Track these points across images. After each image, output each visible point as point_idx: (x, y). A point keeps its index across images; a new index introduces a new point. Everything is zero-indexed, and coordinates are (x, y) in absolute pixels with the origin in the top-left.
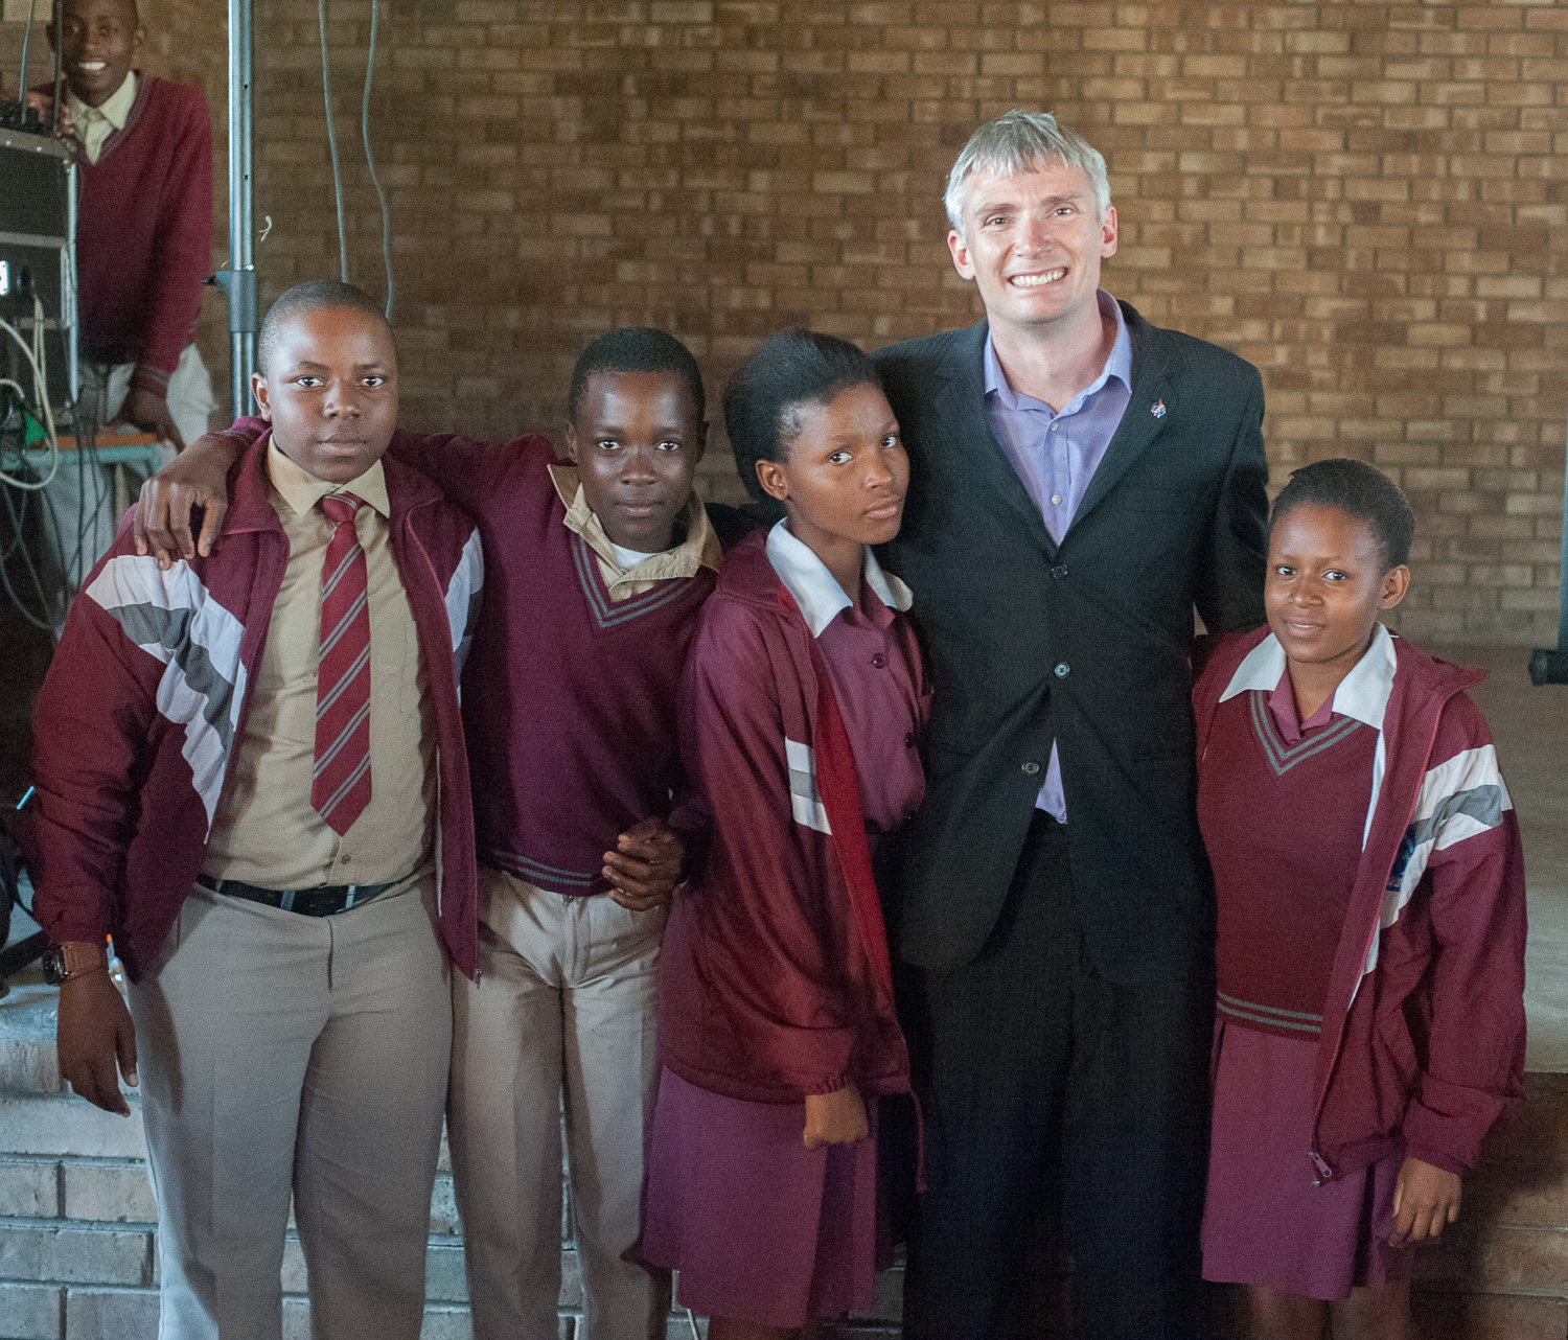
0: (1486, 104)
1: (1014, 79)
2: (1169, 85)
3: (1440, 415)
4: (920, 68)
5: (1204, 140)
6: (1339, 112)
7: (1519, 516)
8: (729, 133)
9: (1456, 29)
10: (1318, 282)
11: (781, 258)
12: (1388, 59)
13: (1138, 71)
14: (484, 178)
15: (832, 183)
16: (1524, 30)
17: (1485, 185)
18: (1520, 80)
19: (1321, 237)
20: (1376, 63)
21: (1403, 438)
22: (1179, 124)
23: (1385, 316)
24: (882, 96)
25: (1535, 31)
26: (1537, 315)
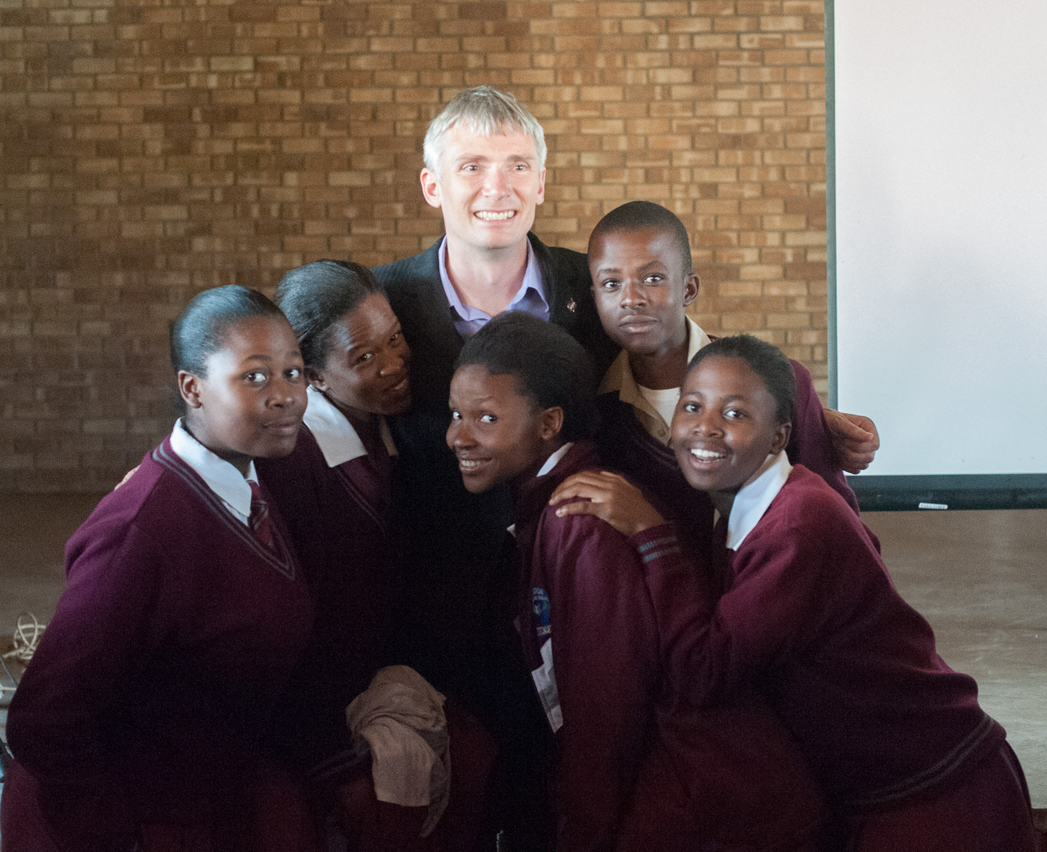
0: (786, 116)
2: (572, 106)
4: (399, 99)
5: (597, 144)
6: (689, 122)
8: (268, 146)
9: (763, 65)
11: (308, 231)
12: (718, 86)
13: (550, 98)
14: (95, 182)
15: (341, 179)
16: (809, 65)
17: (788, 172)
18: (808, 98)
20: (712, 88)
22: (579, 133)
23: (725, 261)
24: (374, 117)
25: (815, 65)
26: (825, 257)
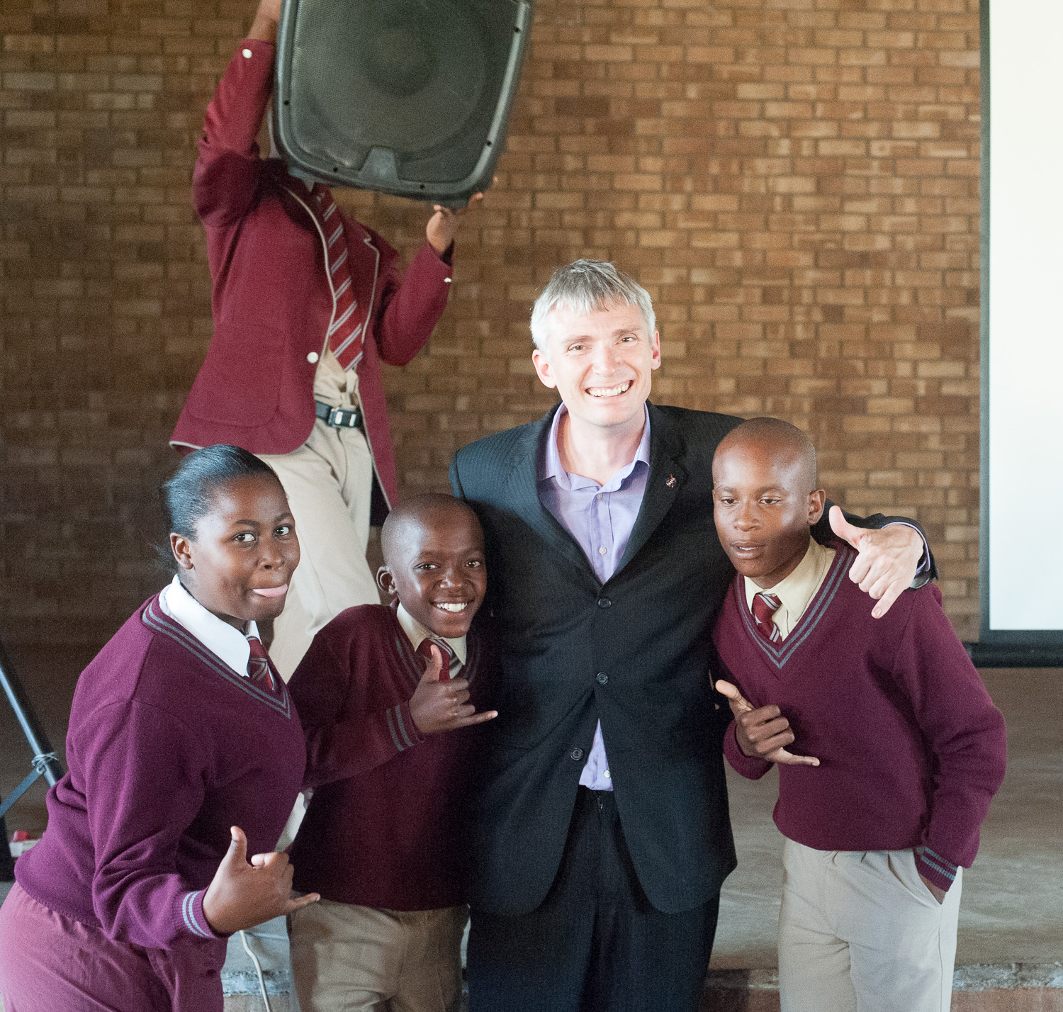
0: (920, 232)
1: (561, 212)
2: (681, 217)
3: (893, 467)
5: (709, 259)
6: (810, 237)
7: (956, 543)
9: (895, 175)
10: (798, 367)
12: (845, 198)
13: (657, 203)
16: (947, 177)
17: (921, 294)
18: (944, 214)
19: (800, 333)
20: (838, 199)
21: (867, 485)
22: (688, 246)
23: (850, 392)
25: (955, 177)
26: (962, 390)
